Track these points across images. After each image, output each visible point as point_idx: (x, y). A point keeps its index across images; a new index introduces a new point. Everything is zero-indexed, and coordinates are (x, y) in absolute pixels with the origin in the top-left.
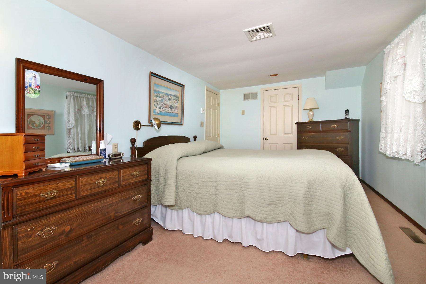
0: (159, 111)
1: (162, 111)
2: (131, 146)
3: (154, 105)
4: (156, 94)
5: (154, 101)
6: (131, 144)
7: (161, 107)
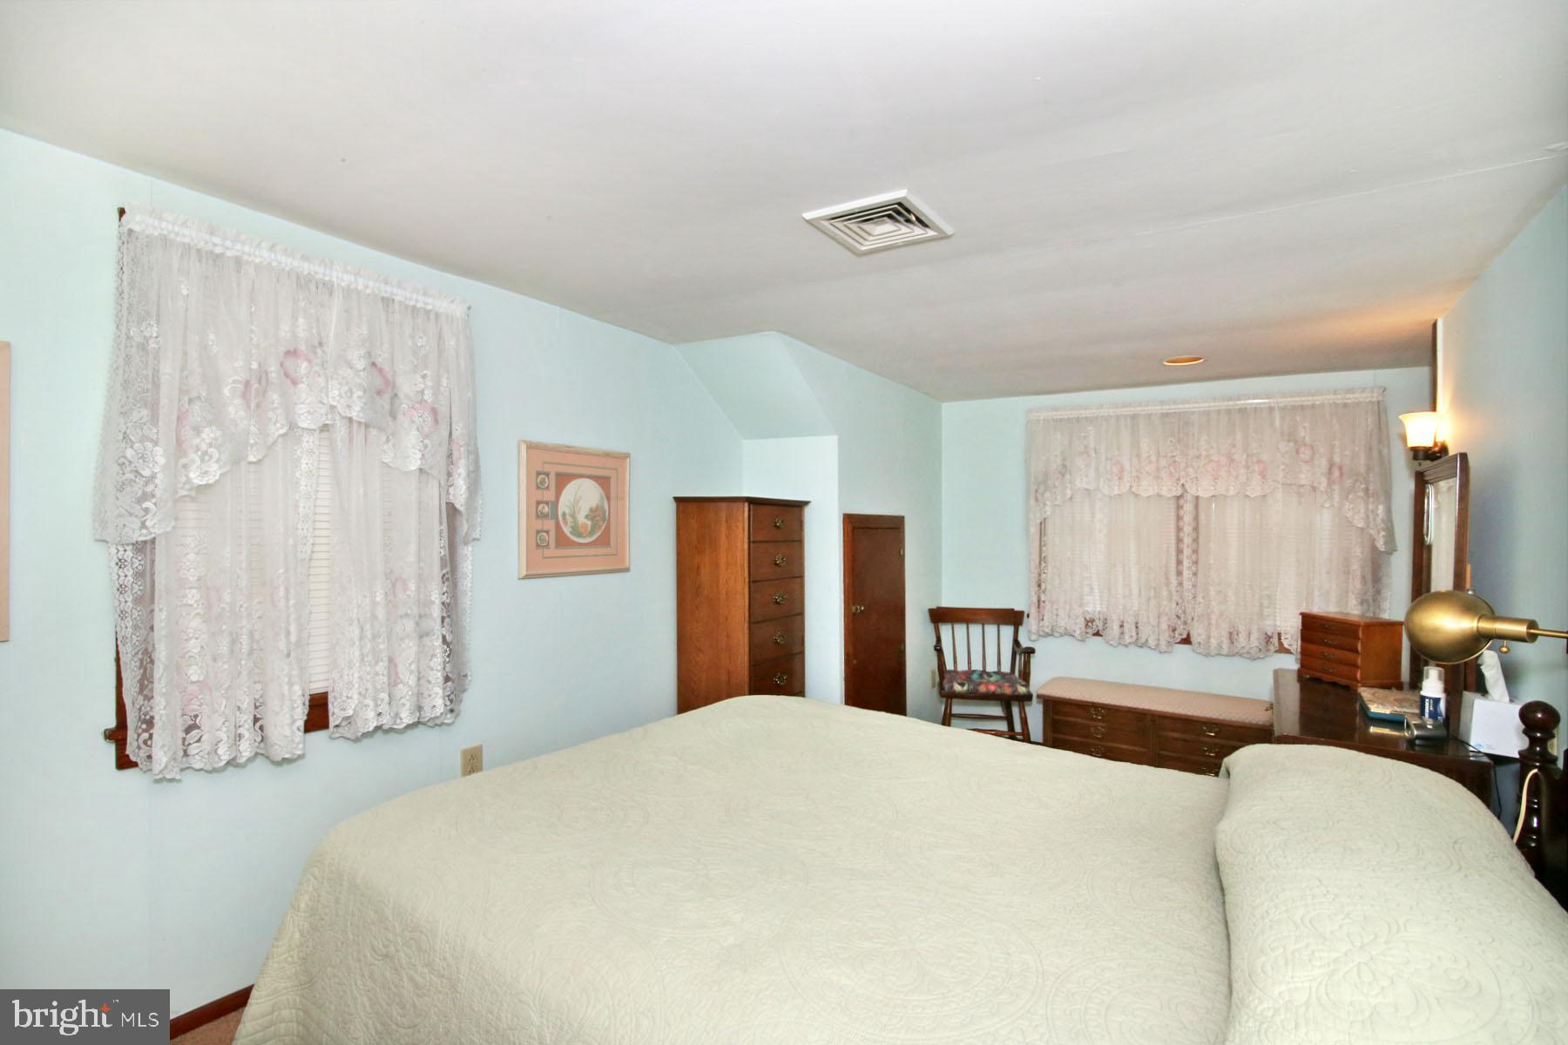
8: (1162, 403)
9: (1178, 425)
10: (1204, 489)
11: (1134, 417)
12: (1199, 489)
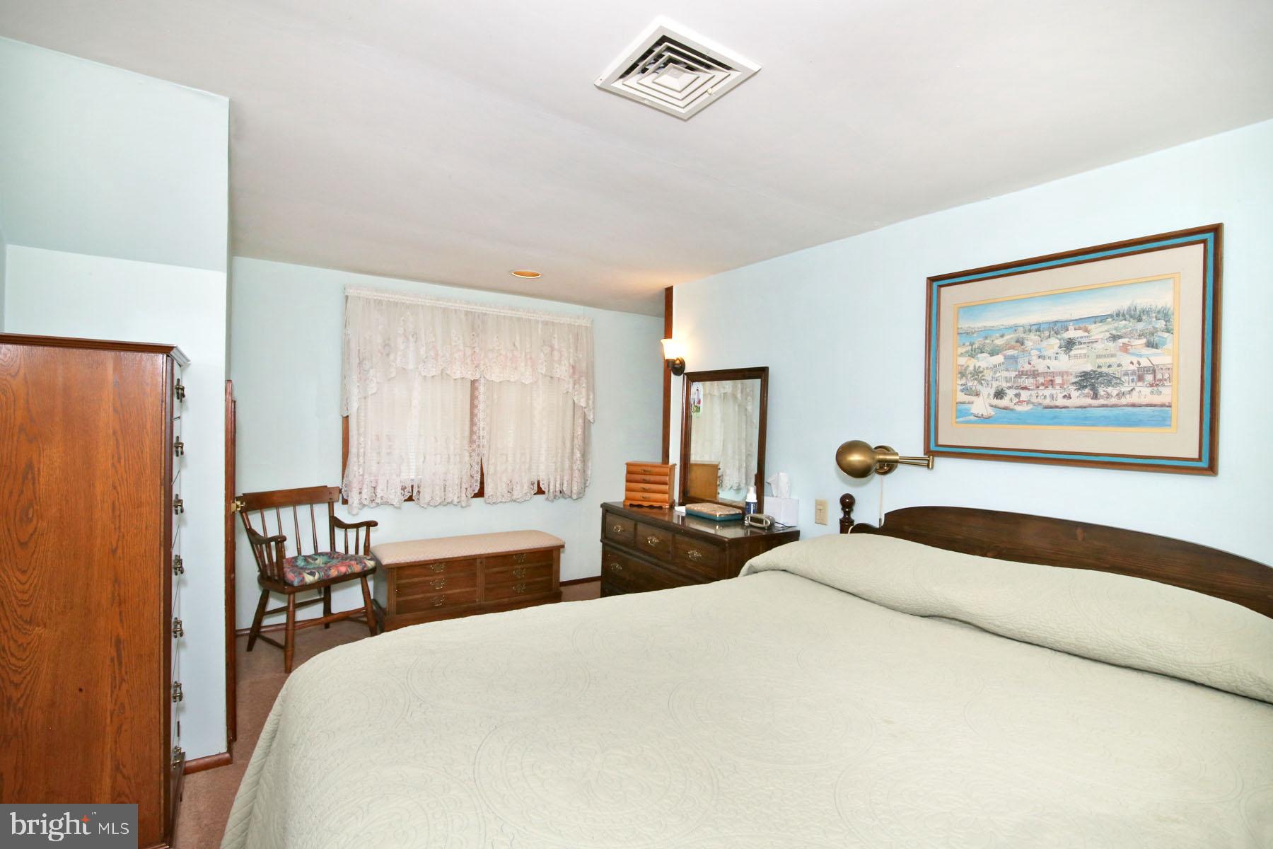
0: (989, 408)
1: (1011, 405)
2: (841, 515)
3: (960, 388)
4: (972, 344)
5: (960, 373)
6: (842, 509)
7: (1007, 391)
8: (468, 303)
9: (476, 324)
10: (495, 375)
11: (445, 310)
12: (493, 375)
